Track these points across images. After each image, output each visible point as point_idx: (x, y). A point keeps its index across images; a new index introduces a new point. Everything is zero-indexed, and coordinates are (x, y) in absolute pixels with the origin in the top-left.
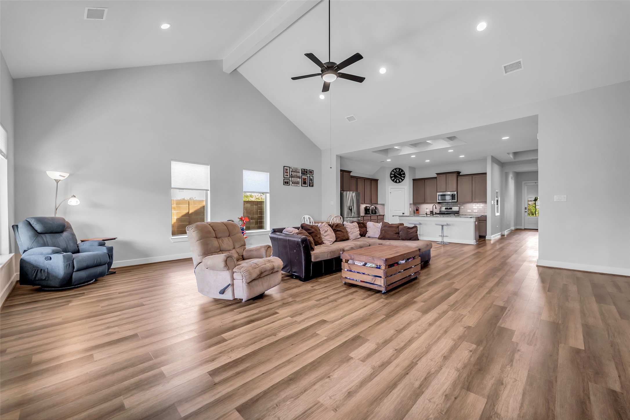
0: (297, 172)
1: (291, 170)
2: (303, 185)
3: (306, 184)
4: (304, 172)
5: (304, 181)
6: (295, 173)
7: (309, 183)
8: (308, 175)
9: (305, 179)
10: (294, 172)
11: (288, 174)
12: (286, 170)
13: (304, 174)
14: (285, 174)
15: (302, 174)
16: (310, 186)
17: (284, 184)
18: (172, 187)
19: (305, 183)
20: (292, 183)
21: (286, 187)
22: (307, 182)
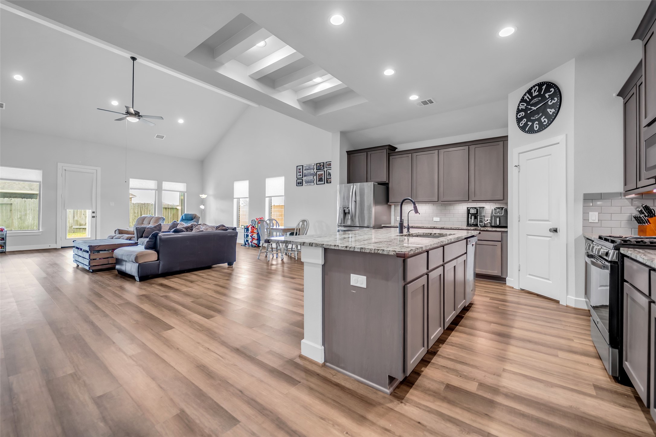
0: (311, 169)
1: (304, 168)
2: (318, 183)
3: (323, 181)
4: (320, 166)
5: (320, 177)
6: (308, 171)
7: (327, 178)
8: (325, 169)
9: (321, 174)
10: (308, 169)
11: (301, 174)
12: (299, 169)
13: (320, 169)
14: (298, 174)
15: (317, 170)
16: (327, 183)
17: (297, 186)
18: (234, 197)
19: (321, 180)
20: (305, 183)
21: (300, 188)
22: (323, 178)
